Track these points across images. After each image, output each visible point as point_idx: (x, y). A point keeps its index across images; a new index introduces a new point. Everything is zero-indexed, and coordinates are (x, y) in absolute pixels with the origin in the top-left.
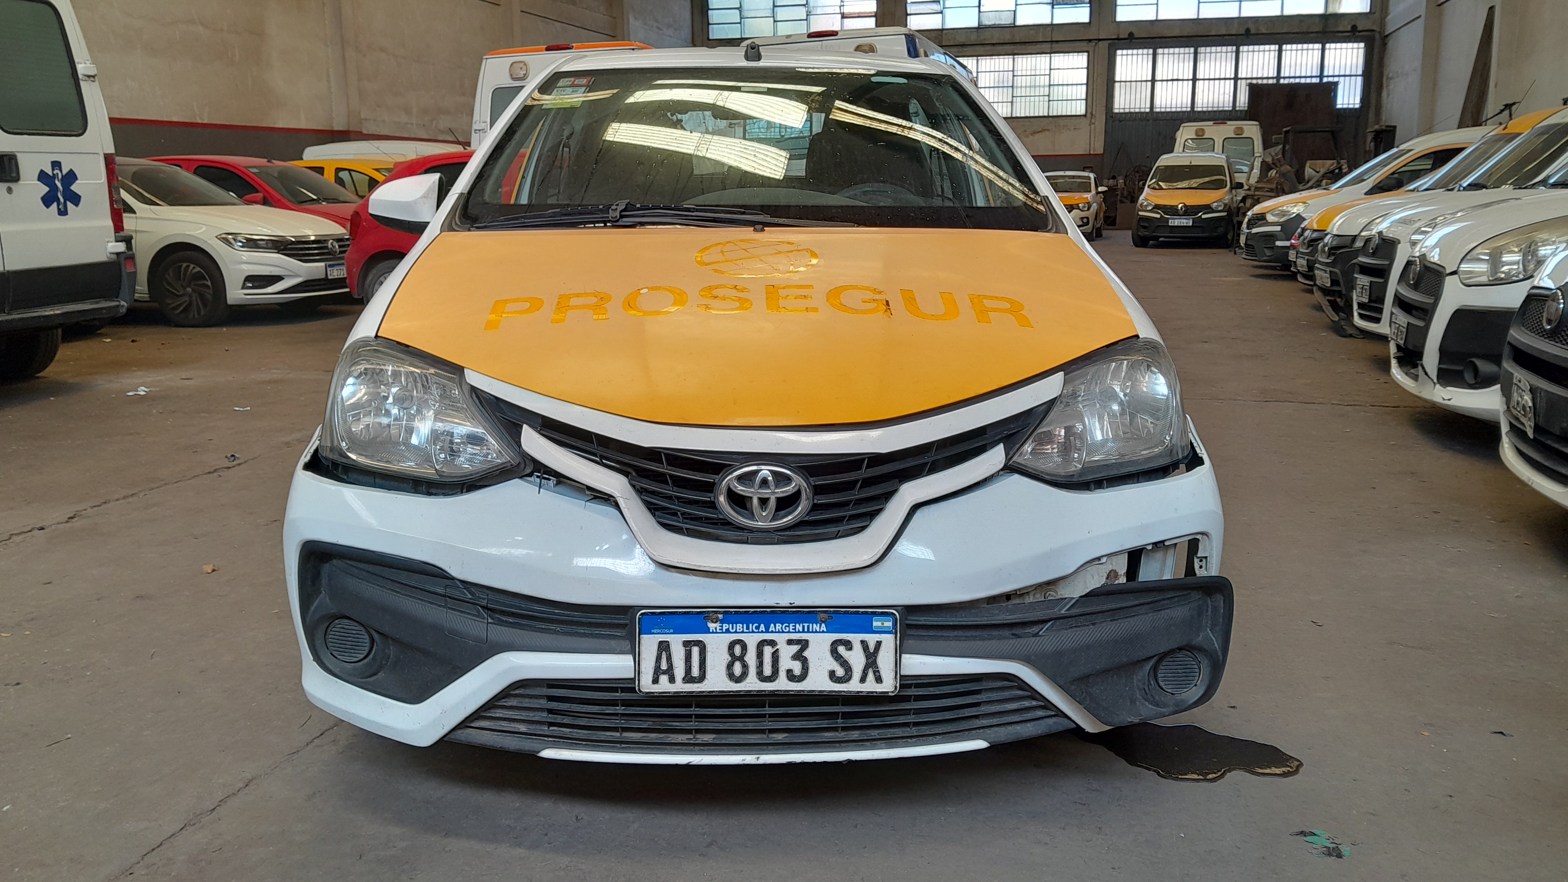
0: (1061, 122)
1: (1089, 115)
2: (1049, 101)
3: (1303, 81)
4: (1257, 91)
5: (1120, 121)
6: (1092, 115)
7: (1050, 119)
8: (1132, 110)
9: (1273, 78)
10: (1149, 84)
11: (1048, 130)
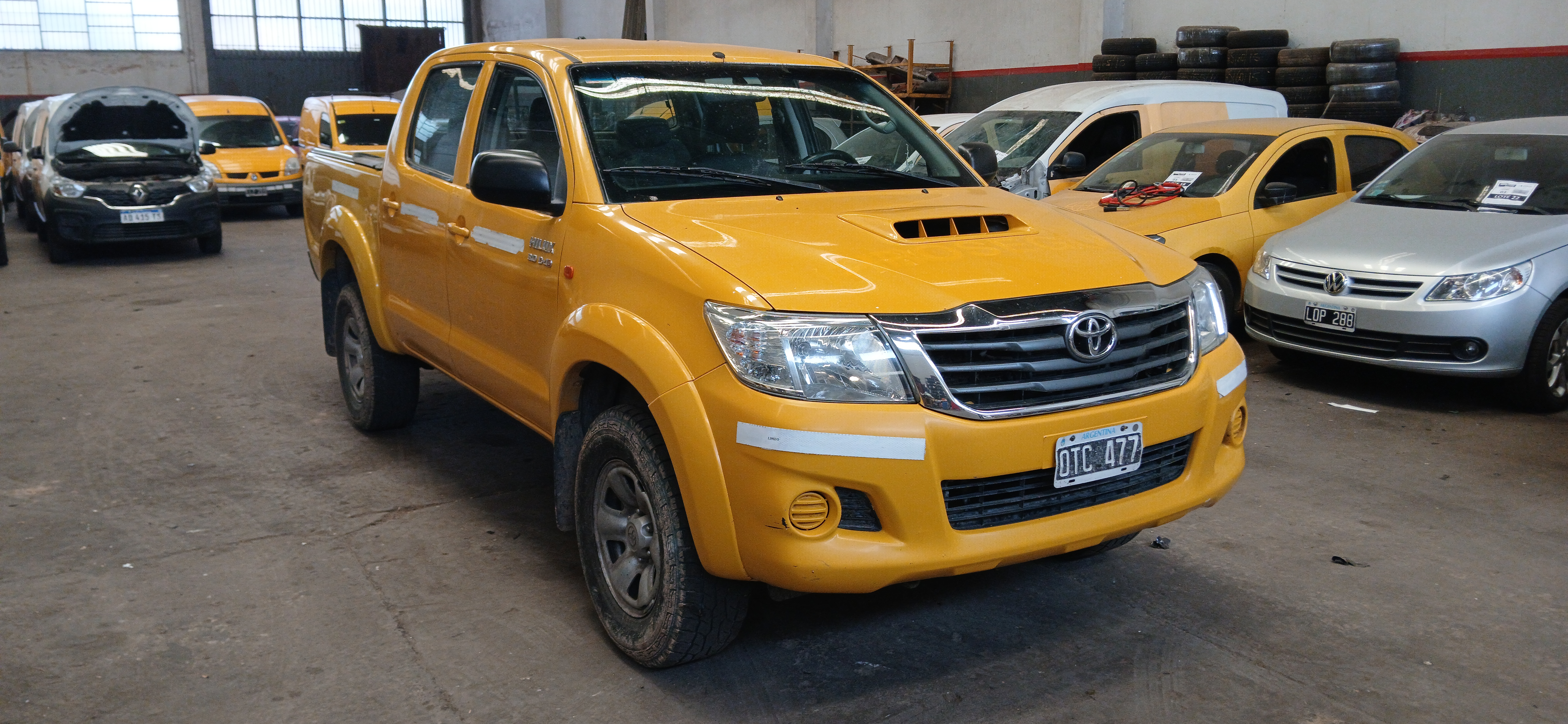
0: (155, 58)
1: (186, 51)
2: (135, 33)
3: (409, 25)
4: (367, 32)
5: (224, 59)
6: (189, 50)
7: (140, 54)
8: (237, 48)
9: (380, 20)
10: (251, 20)
11: (139, 66)
